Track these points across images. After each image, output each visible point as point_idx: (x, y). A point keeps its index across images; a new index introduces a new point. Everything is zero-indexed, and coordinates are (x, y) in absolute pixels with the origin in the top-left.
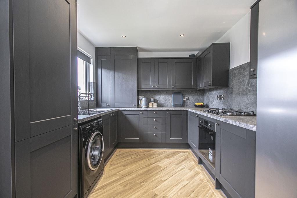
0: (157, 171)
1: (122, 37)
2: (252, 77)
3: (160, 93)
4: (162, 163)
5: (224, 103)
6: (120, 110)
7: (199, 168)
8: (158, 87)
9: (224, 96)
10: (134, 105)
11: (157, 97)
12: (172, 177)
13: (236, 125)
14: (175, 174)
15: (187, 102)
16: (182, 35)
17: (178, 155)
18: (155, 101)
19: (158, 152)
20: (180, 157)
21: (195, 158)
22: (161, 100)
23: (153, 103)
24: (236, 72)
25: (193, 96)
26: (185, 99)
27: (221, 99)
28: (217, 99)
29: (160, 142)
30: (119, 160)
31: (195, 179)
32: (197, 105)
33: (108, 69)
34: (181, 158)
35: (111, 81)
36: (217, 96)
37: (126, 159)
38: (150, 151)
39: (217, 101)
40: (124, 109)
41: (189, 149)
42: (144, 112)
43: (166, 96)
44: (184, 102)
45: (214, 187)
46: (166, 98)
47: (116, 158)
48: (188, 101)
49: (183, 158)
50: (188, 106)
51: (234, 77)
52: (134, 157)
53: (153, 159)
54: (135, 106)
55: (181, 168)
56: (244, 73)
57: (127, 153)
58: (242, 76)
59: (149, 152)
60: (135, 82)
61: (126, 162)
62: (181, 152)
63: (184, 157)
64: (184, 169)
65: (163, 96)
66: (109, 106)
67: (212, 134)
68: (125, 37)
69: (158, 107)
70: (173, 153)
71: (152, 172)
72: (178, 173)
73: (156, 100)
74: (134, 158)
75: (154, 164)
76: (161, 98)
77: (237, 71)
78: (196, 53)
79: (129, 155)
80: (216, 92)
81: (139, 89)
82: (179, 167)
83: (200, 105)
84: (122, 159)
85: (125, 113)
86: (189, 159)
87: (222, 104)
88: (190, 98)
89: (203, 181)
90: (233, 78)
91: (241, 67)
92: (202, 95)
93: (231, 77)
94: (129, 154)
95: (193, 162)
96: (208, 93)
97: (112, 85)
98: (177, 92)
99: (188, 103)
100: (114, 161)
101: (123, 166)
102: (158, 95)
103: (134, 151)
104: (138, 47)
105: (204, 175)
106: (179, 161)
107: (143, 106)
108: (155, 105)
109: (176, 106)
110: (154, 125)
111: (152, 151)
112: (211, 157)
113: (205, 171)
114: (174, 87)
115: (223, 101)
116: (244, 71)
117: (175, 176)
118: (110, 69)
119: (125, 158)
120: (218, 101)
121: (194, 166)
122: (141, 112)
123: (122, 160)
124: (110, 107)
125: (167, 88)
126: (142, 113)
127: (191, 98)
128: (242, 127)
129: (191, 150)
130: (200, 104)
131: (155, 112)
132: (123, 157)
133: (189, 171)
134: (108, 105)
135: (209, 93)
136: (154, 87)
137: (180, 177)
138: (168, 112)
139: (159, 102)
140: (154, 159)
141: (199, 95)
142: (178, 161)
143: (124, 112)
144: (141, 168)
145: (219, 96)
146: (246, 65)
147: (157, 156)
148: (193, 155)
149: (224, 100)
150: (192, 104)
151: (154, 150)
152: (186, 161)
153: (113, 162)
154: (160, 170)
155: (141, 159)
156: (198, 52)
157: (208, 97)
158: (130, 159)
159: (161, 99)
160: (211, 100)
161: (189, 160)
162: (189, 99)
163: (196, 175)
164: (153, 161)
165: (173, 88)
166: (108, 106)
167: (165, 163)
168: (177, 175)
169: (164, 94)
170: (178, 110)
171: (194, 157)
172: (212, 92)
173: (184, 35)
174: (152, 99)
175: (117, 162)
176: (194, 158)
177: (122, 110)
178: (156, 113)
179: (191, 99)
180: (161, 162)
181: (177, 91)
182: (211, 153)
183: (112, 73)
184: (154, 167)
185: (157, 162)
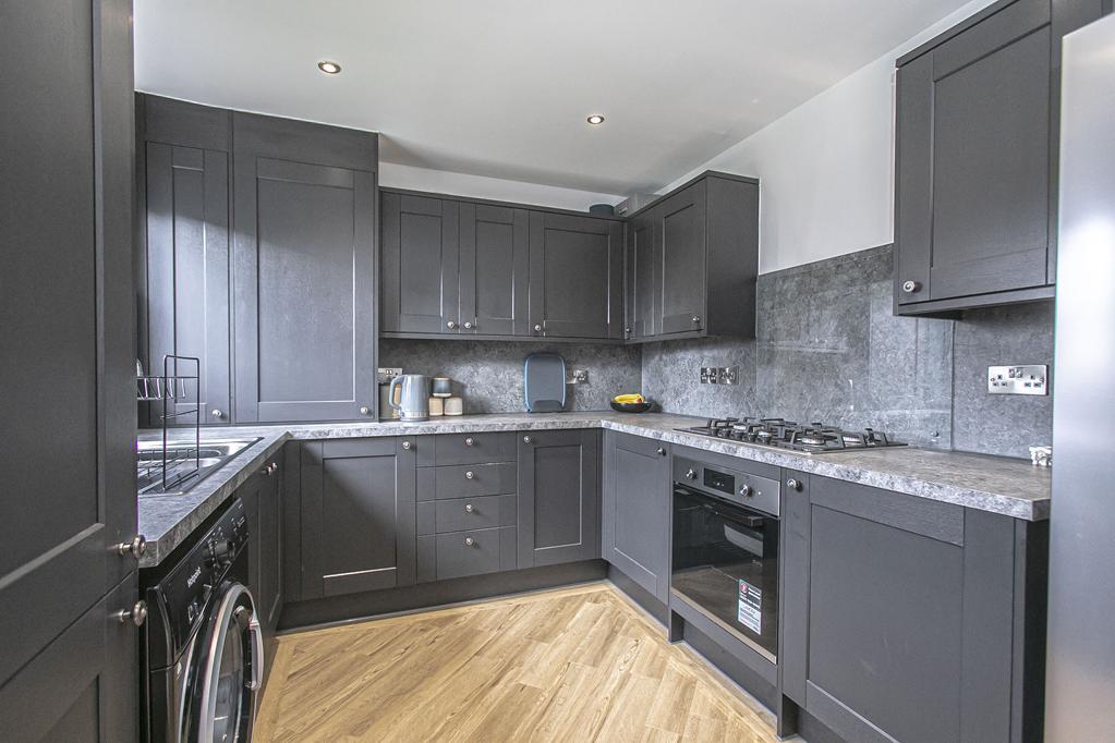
0: (530, 718)
1: (321, 66)
2: (906, 310)
3: (475, 352)
4: (531, 670)
5: (736, 397)
6: (296, 436)
7: (681, 661)
8: (473, 327)
9: (735, 370)
10: (363, 410)
11: (462, 372)
12: (604, 732)
13: (910, 491)
14: (609, 711)
15: (580, 392)
16: (596, 120)
17: (578, 615)
18: (456, 389)
19: (491, 618)
20: (591, 626)
21: (643, 616)
22: (479, 385)
23: (444, 398)
24: (785, 287)
25: (604, 366)
26: (574, 381)
27: (722, 382)
28: (703, 381)
29: (495, 569)
30: (316, 705)
31: (692, 713)
32: (623, 403)
33: (214, 222)
34: (594, 629)
35: (238, 289)
36: (703, 370)
37: (354, 686)
38: (453, 618)
39: (702, 388)
40: (320, 433)
41: (606, 580)
42: (420, 444)
43: (499, 366)
44: (570, 390)
45: (773, 733)
46: (501, 376)
47: (291, 697)
48: (585, 388)
49: (602, 627)
50: (583, 408)
51: (781, 304)
52: (385, 665)
53: (484, 659)
54: (369, 413)
55: (616, 675)
56: (820, 294)
57: (341, 649)
58: (813, 302)
59: (450, 627)
60: (371, 299)
61: (357, 703)
62: (581, 600)
63: (604, 621)
64: (632, 681)
65: (488, 369)
66: (223, 417)
67: (761, 524)
68: (338, 69)
69: (466, 413)
70: (553, 613)
71: (512, 730)
72: (618, 706)
73: (458, 383)
74: (393, 674)
75: (502, 682)
76: (481, 377)
77: (791, 285)
78: (614, 200)
79: (357, 659)
80: (697, 356)
81: (387, 335)
82: (607, 673)
83: (635, 402)
84: (329, 691)
85: (327, 451)
86: (625, 625)
87: (725, 399)
88: (590, 374)
89: (722, 715)
90: (773, 308)
91: (808, 270)
92: (633, 365)
93: (764, 305)
94: (354, 655)
95: (649, 638)
96: (657, 358)
97: (244, 310)
98: (543, 353)
99: (586, 395)
100: (285, 713)
101: (352, 734)
102: (467, 361)
103: (375, 634)
104: (383, 135)
105: (714, 686)
106: (594, 645)
107: (409, 415)
108: (455, 406)
109: (540, 407)
110: (463, 499)
111: (461, 615)
112: (750, 615)
113: (705, 667)
114: (543, 330)
115: (731, 389)
116: (820, 284)
117: (615, 722)
118: (228, 223)
119: (341, 681)
120: (709, 388)
121: (660, 655)
122: (406, 444)
123: (332, 694)
124: (229, 425)
125: (513, 333)
126: (413, 448)
127: (593, 374)
128: (950, 499)
129: (614, 587)
130: (633, 399)
131: (469, 441)
132: (331, 681)
133: (652, 681)
134: (215, 412)
135: (664, 357)
136: (456, 326)
137: (637, 723)
138: (527, 439)
139: (468, 392)
140: (488, 653)
141: (623, 365)
142: (590, 644)
143: (316, 447)
144: (449, 717)
145: (714, 370)
146: (830, 265)
147: (496, 640)
148: (633, 608)
149: (733, 387)
150: (598, 401)
151: (469, 611)
152: (620, 637)
153: (281, 722)
154: (537, 708)
155: (429, 669)
156: (625, 198)
157: (658, 373)
158: (371, 683)
159: (477, 380)
160: (671, 384)
161: (627, 630)
162: (586, 381)
163: (688, 695)
164: (485, 666)
165: (536, 334)
166: (219, 421)
167: (544, 664)
168: (619, 714)
169: (491, 359)
170: (566, 426)
171: (640, 613)
172: (680, 355)
173: (602, 119)
174: (442, 382)
175: (309, 718)
176: (642, 619)
177: (308, 436)
178: (475, 444)
179: (595, 380)
180: (524, 668)
181: (542, 348)
182: (749, 597)
183: (241, 246)
184: (509, 698)
185: (504, 672)
